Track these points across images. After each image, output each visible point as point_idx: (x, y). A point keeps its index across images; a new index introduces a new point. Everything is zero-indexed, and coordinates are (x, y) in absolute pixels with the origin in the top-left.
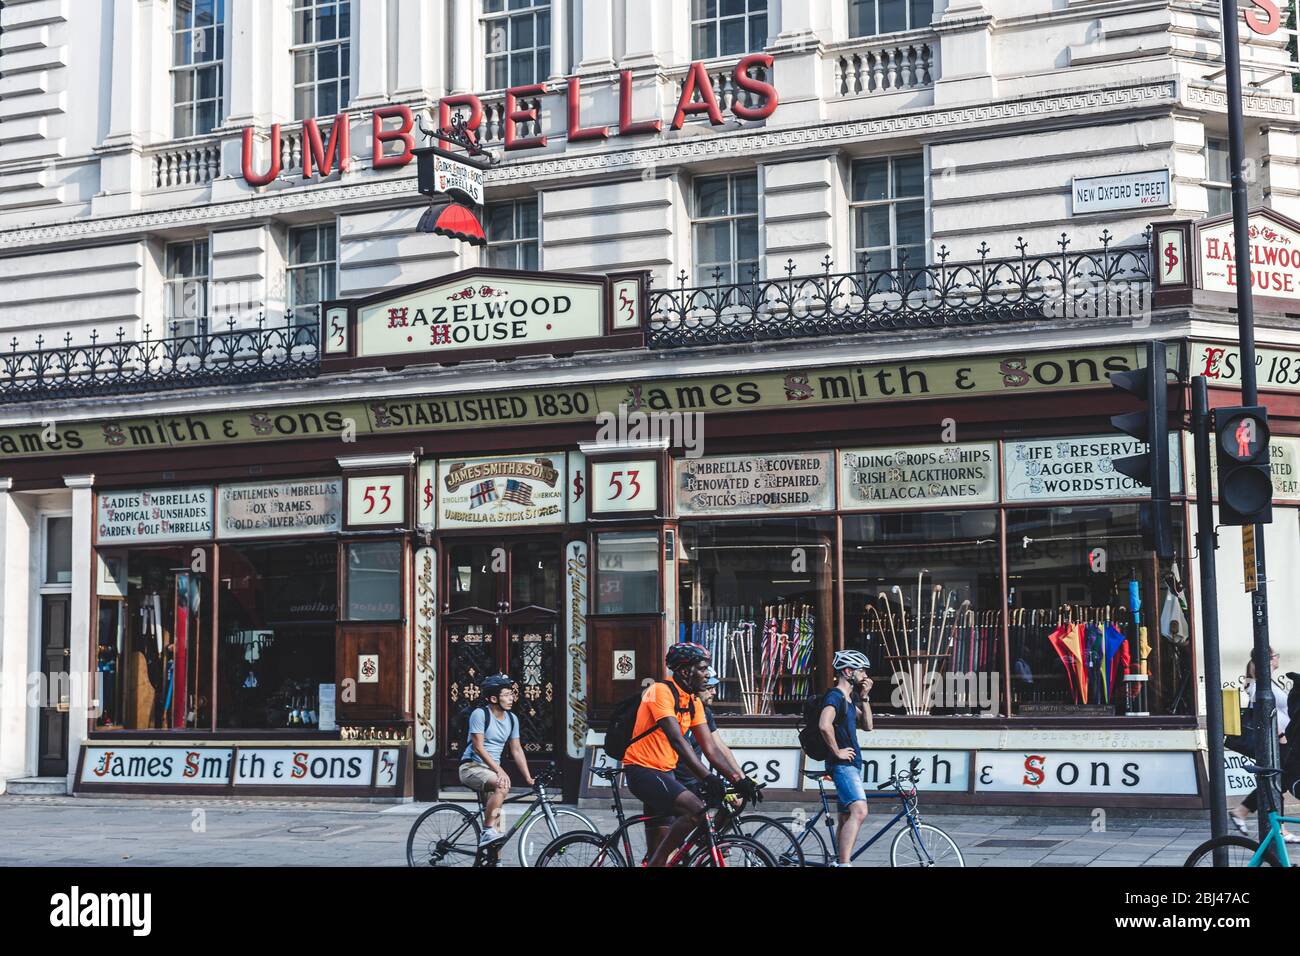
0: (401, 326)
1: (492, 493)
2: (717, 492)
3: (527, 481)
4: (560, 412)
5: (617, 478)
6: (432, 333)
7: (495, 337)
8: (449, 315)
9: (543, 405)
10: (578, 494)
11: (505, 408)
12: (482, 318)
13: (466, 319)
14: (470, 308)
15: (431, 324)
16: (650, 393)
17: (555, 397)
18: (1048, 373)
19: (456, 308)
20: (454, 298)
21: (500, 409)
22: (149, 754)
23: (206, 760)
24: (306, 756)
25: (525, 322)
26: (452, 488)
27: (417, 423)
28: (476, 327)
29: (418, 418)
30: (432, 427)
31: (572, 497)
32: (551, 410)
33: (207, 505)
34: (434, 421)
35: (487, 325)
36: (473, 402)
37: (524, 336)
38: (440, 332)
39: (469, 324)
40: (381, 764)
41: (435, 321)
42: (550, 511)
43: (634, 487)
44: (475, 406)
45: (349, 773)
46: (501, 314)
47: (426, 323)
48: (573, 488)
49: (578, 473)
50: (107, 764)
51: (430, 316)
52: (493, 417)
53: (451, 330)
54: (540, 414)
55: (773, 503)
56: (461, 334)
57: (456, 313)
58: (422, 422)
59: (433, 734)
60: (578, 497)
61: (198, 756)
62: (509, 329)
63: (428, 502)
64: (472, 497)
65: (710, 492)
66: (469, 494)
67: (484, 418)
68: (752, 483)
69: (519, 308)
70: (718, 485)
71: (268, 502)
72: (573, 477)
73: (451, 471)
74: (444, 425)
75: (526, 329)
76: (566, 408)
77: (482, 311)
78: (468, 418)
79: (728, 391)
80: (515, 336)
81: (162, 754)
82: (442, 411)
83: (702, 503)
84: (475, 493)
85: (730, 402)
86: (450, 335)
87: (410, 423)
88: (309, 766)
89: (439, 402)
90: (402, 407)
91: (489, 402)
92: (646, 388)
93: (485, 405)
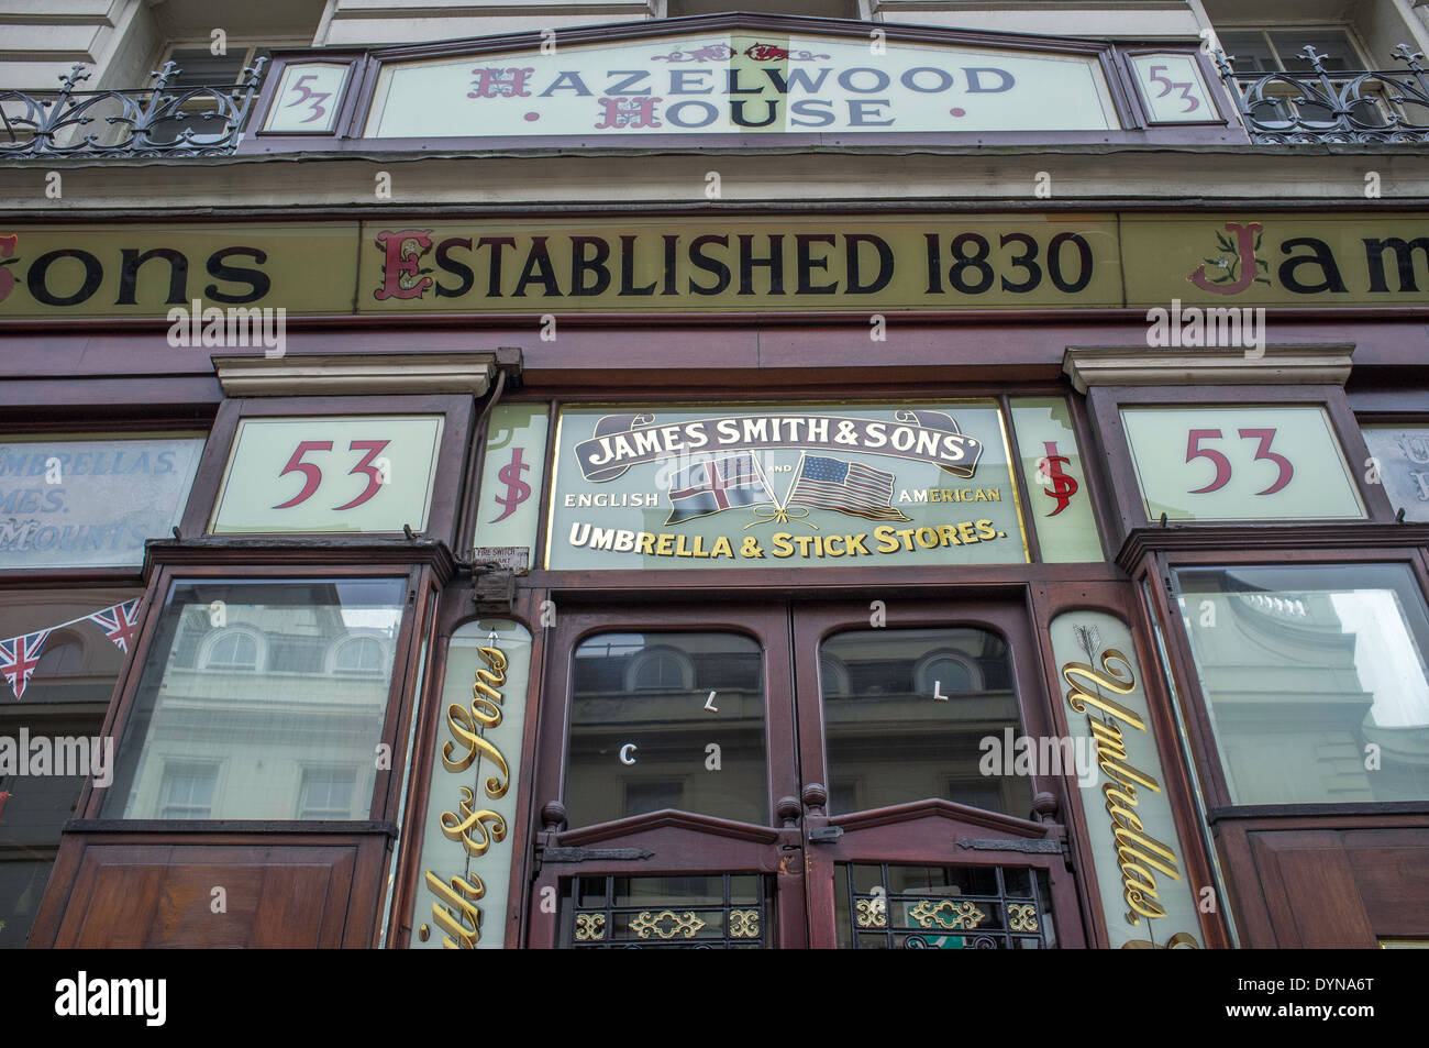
0: (506, 95)
3: (869, 459)
4: (997, 283)
5: (1205, 445)
6: (603, 109)
7: (796, 123)
8: (657, 83)
9: (947, 261)
10: (1062, 496)
11: (823, 263)
12: (757, 91)
13: (708, 92)
14: (722, 75)
15: (599, 95)
16: (1286, 247)
17: (994, 243)
19: (677, 73)
20: (674, 58)
21: (805, 264)
25: (886, 103)
26: (600, 473)
27: (520, 292)
28: (738, 104)
29: (526, 278)
31: (1041, 502)
32: (972, 276)
34: (578, 289)
35: (773, 103)
36: (724, 241)
37: (889, 123)
38: (627, 111)
39: (720, 99)
41: (613, 91)
43: (1271, 468)
44: (730, 257)
46: (813, 89)
47: (584, 93)
49: (1051, 447)
51: (599, 83)
52: (777, 288)
53: (662, 107)
54: (935, 287)
56: (693, 114)
57: (678, 82)
58: (536, 291)
60: (1064, 504)
62: (841, 111)
63: (510, 505)
64: (675, 496)
67: (746, 289)
69: (865, 80)
73: (604, 431)
75: (890, 113)
76: (1021, 275)
77: (754, 80)
78: (694, 288)
80: (857, 121)
82: (614, 264)
86: (660, 114)
87: (495, 290)
89: (611, 231)
90: (483, 241)
91: (776, 241)
92: (1271, 238)
93: (761, 249)
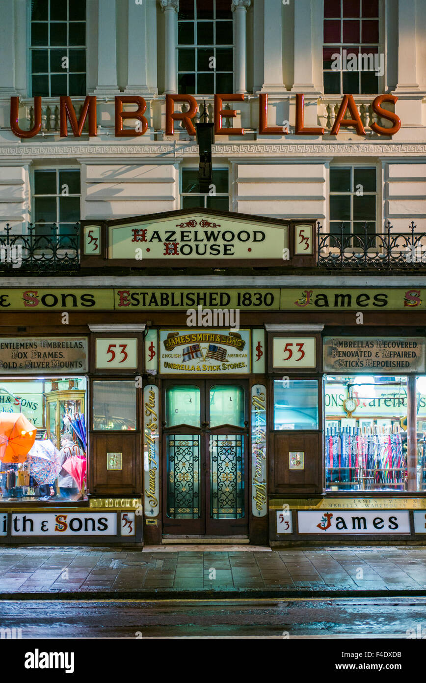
0: (141, 241)
1: (198, 353)
2: (351, 359)
3: (224, 347)
4: (252, 304)
5: (289, 347)
6: (165, 247)
7: (211, 253)
8: (178, 236)
9: (242, 299)
10: (259, 356)
11: (215, 299)
12: (202, 240)
13: (190, 240)
14: (193, 233)
15: (164, 241)
16: (317, 296)
17: (252, 295)
19: (182, 233)
20: (182, 226)
21: (211, 299)
24: (65, 517)
25: (233, 246)
26: (169, 348)
27: (150, 305)
28: (197, 246)
29: (151, 302)
30: (160, 308)
31: (255, 358)
32: (247, 302)
34: (162, 304)
35: (205, 245)
36: (194, 294)
37: (233, 254)
38: (170, 246)
39: (193, 244)
40: (123, 522)
41: (167, 240)
42: (239, 366)
43: (300, 354)
44: (195, 298)
45: (99, 528)
46: (215, 239)
47: (160, 240)
48: (255, 352)
49: (259, 343)
51: (164, 237)
52: (205, 304)
53: (179, 246)
54: (239, 305)
55: (386, 366)
56: (186, 250)
57: (183, 236)
58: (153, 304)
59: (158, 502)
60: (259, 358)
62: (222, 249)
63: (152, 357)
64: (183, 355)
65: (346, 359)
66: (181, 353)
68: (374, 354)
69: (228, 236)
70: (352, 354)
71: (29, 351)
72: (255, 345)
73: (168, 338)
74: (169, 307)
75: (233, 250)
76: (258, 302)
77: (201, 236)
78: (187, 304)
79: (368, 298)
80: (225, 254)
82: (170, 299)
83: (341, 365)
84: (186, 352)
85: (367, 305)
86: (179, 249)
87: (144, 305)
88: (68, 523)
89: (169, 292)
90: (141, 293)
91: (205, 294)
92: (316, 292)
93: (202, 296)
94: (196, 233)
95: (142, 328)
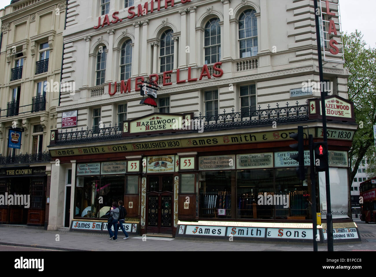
0: (139, 126)
1: (159, 165)
2: (208, 165)
3: (166, 162)
5: (185, 161)
6: (145, 128)
7: (159, 128)
8: (149, 123)
9: (169, 144)
10: (177, 165)
11: (161, 145)
12: (156, 124)
13: (153, 124)
14: (154, 122)
15: (145, 125)
16: (193, 141)
17: (172, 142)
18: (284, 136)
19: (151, 122)
20: (151, 120)
21: (160, 145)
22: (85, 223)
23: (97, 225)
26: (150, 164)
28: (155, 126)
29: (142, 147)
30: (145, 149)
31: (176, 166)
32: (171, 145)
33: (99, 167)
34: (146, 148)
35: (157, 126)
36: (154, 143)
37: (165, 128)
38: (147, 128)
39: (154, 125)
40: (133, 227)
41: (146, 125)
42: (172, 169)
43: (189, 163)
44: (155, 145)
46: (160, 123)
47: (144, 125)
48: (176, 164)
49: (177, 160)
50: (77, 225)
51: (145, 124)
52: (159, 147)
53: (150, 127)
54: (169, 146)
55: (221, 167)
56: (152, 128)
57: (151, 123)
58: (143, 148)
59: (145, 220)
60: (177, 166)
61: (95, 223)
62: (162, 126)
63: (145, 167)
65: (207, 165)
66: (153, 165)
67: (157, 147)
68: (216, 163)
69: (164, 122)
70: (209, 163)
71: (111, 166)
72: (176, 161)
73: (150, 159)
74: (148, 149)
75: (166, 126)
76: (174, 145)
77: (156, 122)
78: (153, 147)
79: (210, 141)
80: (163, 128)
81: (88, 223)
82: (148, 146)
83: (205, 167)
84: (155, 165)
85: (211, 143)
86: (150, 128)
89: (147, 143)
90: (139, 145)
91: (158, 143)
92: (192, 140)
93: (157, 144)
94: (155, 121)
95: (140, 157)
